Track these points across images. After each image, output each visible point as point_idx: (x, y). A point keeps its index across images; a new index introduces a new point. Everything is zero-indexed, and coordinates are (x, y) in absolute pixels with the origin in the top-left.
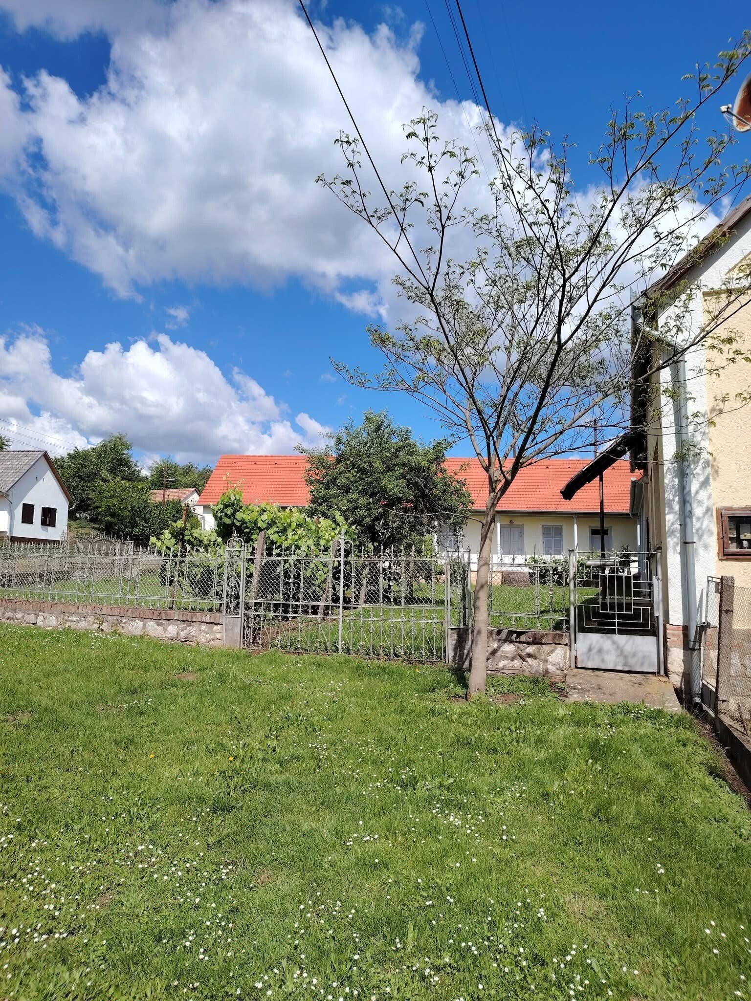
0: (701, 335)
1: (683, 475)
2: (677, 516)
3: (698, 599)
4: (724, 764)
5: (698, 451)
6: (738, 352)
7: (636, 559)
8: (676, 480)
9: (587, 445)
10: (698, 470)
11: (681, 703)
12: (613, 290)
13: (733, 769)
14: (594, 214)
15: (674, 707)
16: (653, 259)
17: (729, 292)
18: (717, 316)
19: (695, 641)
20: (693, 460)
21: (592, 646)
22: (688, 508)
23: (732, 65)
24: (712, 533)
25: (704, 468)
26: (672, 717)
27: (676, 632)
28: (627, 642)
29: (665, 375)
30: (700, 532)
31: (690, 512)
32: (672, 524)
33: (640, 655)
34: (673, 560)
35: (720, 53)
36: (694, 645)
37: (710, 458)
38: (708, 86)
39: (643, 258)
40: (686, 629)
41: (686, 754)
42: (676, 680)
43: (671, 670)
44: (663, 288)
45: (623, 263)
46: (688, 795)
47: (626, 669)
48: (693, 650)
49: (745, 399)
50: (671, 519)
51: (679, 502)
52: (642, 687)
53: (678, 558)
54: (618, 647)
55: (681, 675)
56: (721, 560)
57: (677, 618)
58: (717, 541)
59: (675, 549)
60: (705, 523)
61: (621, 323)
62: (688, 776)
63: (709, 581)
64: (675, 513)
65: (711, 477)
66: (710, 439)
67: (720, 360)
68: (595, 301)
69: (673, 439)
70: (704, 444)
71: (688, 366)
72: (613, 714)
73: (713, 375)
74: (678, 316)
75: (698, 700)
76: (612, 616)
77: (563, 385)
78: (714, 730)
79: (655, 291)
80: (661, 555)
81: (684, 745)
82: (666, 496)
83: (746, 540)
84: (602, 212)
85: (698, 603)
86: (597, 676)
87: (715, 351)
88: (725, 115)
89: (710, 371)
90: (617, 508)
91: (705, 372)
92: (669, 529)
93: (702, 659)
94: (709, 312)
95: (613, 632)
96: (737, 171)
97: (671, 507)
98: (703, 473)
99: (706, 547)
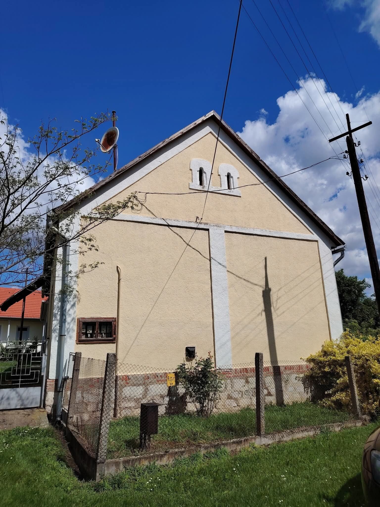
0: (78, 235)
1: (63, 301)
2: (58, 322)
3: (64, 364)
4: (66, 452)
5: (72, 290)
6: (93, 246)
7: (41, 344)
8: (60, 303)
9: (14, 282)
10: (71, 299)
11: (49, 422)
12: (36, 205)
13: (70, 454)
14: (29, 166)
15: (45, 425)
16: (58, 195)
17: (91, 218)
18: (85, 228)
19: (60, 387)
20: (69, 294)
21: (4, 396)
22: (64, 318)
23: (96, 124)
24: (74, 331)
25: (74, 298)
26: (43, 431)
27: (51, 383)
28: (24, 392)
29: (60, 251)
30: (69, 330)
31: (65, 320)
32: (56, 326)
33: (31, 398)
34: (54, 344)
35: (92, 117)
36: (60, 389)
37: (77, 293)
38: (86, 128)
39: (53, 194)
40: (57, 381)
41: (47, 451)
42: (49, 409)
43: (47, 404)
44: (63, 210)
45: (41, 193)
46: (43, 476)
47: (22, 407)
48: (59, 392)
49: (93, 267)
50: (55, 323)
51: (60, 315)
52: (30, 416)
53: (56, 343)
54: (19, 395)
55: (52, 406)
56: (77, 344)
57: (52, 375)
58: (76, 334)
59: (55, 339)
60: (72, 325)
61: (40, 222)
62: (46, 464)
63: (70, 355)
64: (58, 320)
65: (76, 303)
66: (78, 284)
67: (85, 248)
68: (25, 208)
69: (60, 283)
70: (75, 287)
71: (71, 248)
72: (9, 436)
73: (82, 254)
74: (67, 225)
75: (59, 419)
76: (18, 377)
77: (5, 248)
78: (65, 434)
79: (59, 210)
80: (48, 342)
81: (47, 446)
82: (54, 311)
83: (89, 334)
84: (33, 167)
85: (64, 366)
86: (4, 414)
87: (83, 243)
88: (97, 143)
89: (80, 252)
90: (34, 316)
91: (78, 252)
92: (54, 328)
93: (63, 396)
94: (81, 225)
95: (17, 386)
96: (95, 167)
97: (56, 317)
98: (73, 301)
99: (71, 337)
